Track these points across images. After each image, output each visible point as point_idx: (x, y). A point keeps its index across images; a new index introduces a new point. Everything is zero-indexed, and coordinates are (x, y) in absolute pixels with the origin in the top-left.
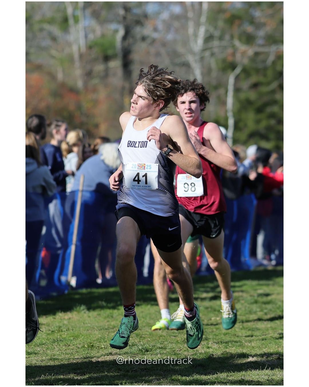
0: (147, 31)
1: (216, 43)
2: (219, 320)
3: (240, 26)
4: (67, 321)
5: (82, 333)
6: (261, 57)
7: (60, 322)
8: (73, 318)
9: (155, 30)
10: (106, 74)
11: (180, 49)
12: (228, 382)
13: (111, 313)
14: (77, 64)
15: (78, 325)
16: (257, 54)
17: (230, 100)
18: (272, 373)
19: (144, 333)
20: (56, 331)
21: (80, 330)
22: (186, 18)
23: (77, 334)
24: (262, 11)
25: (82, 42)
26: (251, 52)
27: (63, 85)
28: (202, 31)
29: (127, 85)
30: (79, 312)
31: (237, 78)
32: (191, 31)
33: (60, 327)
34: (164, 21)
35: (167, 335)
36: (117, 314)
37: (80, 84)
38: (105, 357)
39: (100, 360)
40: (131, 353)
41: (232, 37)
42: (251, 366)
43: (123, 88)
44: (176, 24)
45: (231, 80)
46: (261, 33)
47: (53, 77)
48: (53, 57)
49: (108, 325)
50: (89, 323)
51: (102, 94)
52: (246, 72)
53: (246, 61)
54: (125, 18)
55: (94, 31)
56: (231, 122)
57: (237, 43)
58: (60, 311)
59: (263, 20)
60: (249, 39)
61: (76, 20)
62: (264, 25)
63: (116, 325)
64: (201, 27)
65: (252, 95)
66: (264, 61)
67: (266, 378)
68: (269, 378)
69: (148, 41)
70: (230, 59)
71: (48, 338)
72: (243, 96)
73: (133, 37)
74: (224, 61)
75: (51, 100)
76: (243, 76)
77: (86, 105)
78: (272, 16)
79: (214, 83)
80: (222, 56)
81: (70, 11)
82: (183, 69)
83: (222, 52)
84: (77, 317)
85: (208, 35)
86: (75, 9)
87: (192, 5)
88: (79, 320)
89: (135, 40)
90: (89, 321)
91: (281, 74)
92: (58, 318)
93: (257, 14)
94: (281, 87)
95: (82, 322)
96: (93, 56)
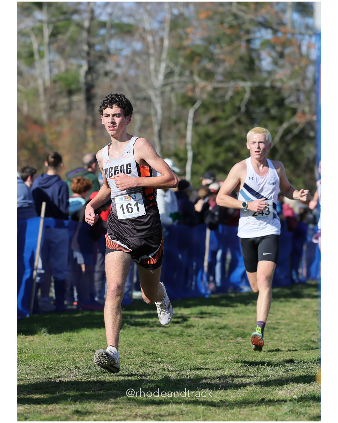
0: (109, 66)
1: (176, 78)
2: (175, 343)
3: (199, 62)
4: (28, 344)
6: (220, 93)
7: (22, 344)
8: (34, 340)
9: (118, 65)
10: (70, 107)
11: (142, 84)
12: (183, 402)
13: (70, 336)
14: (42, 98)
15: (38, 347)
16: (216, 89)
17: (189, 134)
18: (226, 394)
21: (40, 352)
22: (148, 55)
23: (37, 355)
24: (221, 48)
25: (47, 76)
26: (210, 88)
27: (28, 118)
28: (163, 67)
29: (90, 118)
30: (40, 335)
31: (196, 113)
32: (152, 66)
33: (21, 349)
34: (126, 57)
37: (44, 117)
41: (192, 73)
42: (206, 387)
43: (86, 121)
44: (138, 60)
45: (191, 114)
46: (220, 70)
49: (67, 347)
50: (49, 345)
51: (65, 127)
52: (205, 107)
53: (205, 96)
54: (88, 54)
55: (59, 66)
56: (190, 155)
57: (196, 78)
58: (21, 333)
59: (221, 57)
60: (208, 75)
61: (42, 56)
62: (224, 61)
63: (76, 348)
64: (162, 63)
65: (211, 129)
66: (223, 97)
67: (220, 398)
68: (222, 398)
69: (111, 76)
70: (190, 94)
72: (201, 130)
73: (96, 72)
74: (184, 96)
76: (202, 110)
77: (50, 137)
78: (231, 53)
79: (174, 117)
80: (182, 91)
81: (35, 46)
82: (145, 104)
83: (182, 88)
84: (38, 340)
85: (169, 70)
86: (40, 44)
87: (154, 42)
88: (40, 342)
89: (99, 75)
90: (50, 343)
91: (239, 108)
92: (20, 340)
93: (216, 51)
94: (239, 122)
95: (42, 344)
96: (58, 90)
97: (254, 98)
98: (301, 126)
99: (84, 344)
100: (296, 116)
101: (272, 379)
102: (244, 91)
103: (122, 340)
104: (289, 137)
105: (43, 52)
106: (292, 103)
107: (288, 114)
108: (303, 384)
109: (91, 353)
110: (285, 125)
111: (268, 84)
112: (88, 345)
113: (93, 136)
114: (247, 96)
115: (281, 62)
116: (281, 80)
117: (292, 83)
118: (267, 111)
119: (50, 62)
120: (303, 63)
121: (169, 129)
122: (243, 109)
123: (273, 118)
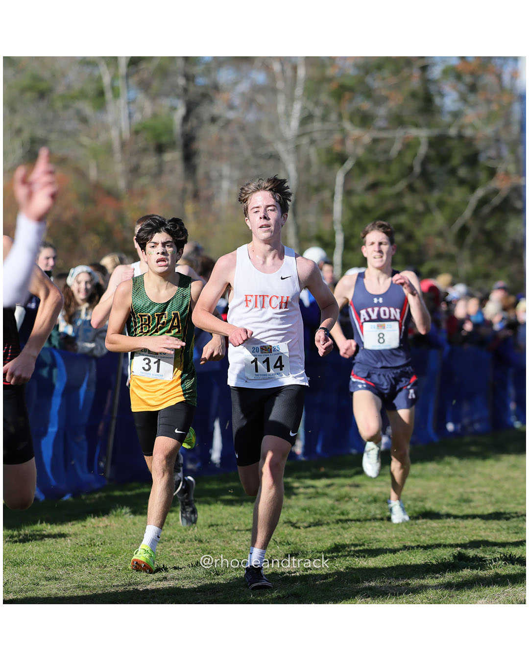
0: (218, 108)
1: (316, 125)
3: (351, 100)
4: (102, 531)
5: (123, 548)
6: (382, 146)
7: (93, 532)
8: (110, 525)
9: (231, 107)
10: (160, 172)
11: (266, 134)
14: (118, 156)
15: (118, 536)
16: (375, 141)
17: (338, 207)
19: (213, 548)
20: (87, 546)
21: (120, 544)
22: (274, 91)
23: (116, 550)
24: (384, 79)
25: (124, 124)
26: (367, 137)
27: (97, 187)
28: (297, 108)
29: (190, 187)
30: (119, 517)
31: (348, 176)
32: (281, 108)
33: (92, 539)
34: (243, 94)
35: (246, 550)
36: (175, 519)
37: (122, 184)
38: (157, 583)
39: (149, 587)
40: (194, 578)
41: (340, 117)
43: (184, 191)
44: (261, 99)
45: (340, 179)
46: (382, 111)
47: (82, 174)
48: (82, 146)
51: (154, 199)
52: (361, 167)
53: (360, 151)
54: (186, 90)
55: (142, 109)
56: (339, 239)
57: (347, 125)
58: (92, 515)
59: (384, 92)
60: (364, 120)
61: (116, 95)
62: (386, 99)
63: (173, 536)
64: (295, 103)
65: (370, 200)
66: (386, 152)
69: (220, 123)
70: (338, 148)
71: (74, 556)
72: (356, 201)
73: (198, 118)
74: (329, 151)
75: (79, 209)
76: (356, 172)
77: (130, 215)
78: (397, 87)
79: (315, 183)
80: (327, 144)
81: (107, 80)
82: (271, 164)
83: (326, 139)
84: (117, 525)
85: (306, 114)
86: (114, 78)
87: (283, 71)
88: (120, 528)
89: (201, 122)
90: (135, 530)
91: (411, 168)
92: (90, 526)
93: (376, 83)
94: (411, 188)
95: (123, 531)
96: (141, 145)
97: (433, 153)
98: (503, 194)
99: (185, 530)
100: (494, 178)
101: (466, 581)
102: (419, 144)
103: (242, 523)
104: (486, 210)
105: (118, 88)
106: (490, 158)
107: (483, 176)
108: (513, 588)
109: (197, 543)
110: (480, 193)
111: (453, 132)
112: (192, 532)
113: (196, 213)
114: (423, 150)
115: (472, 98)
116: (472, 126)
117: (489, 131)
118: (453, 172)
119: (130, 102)
120: (505, 99)
121: (308, 200)
122: (417, 169)
123: (462, 182)
